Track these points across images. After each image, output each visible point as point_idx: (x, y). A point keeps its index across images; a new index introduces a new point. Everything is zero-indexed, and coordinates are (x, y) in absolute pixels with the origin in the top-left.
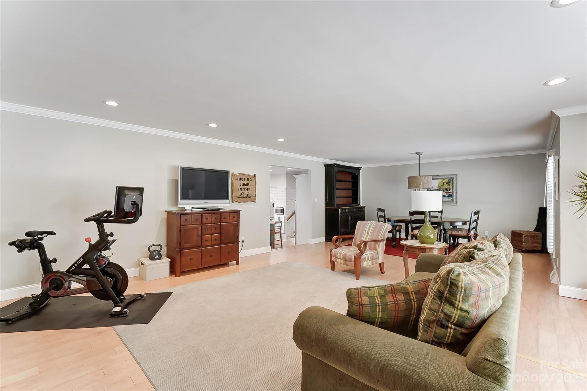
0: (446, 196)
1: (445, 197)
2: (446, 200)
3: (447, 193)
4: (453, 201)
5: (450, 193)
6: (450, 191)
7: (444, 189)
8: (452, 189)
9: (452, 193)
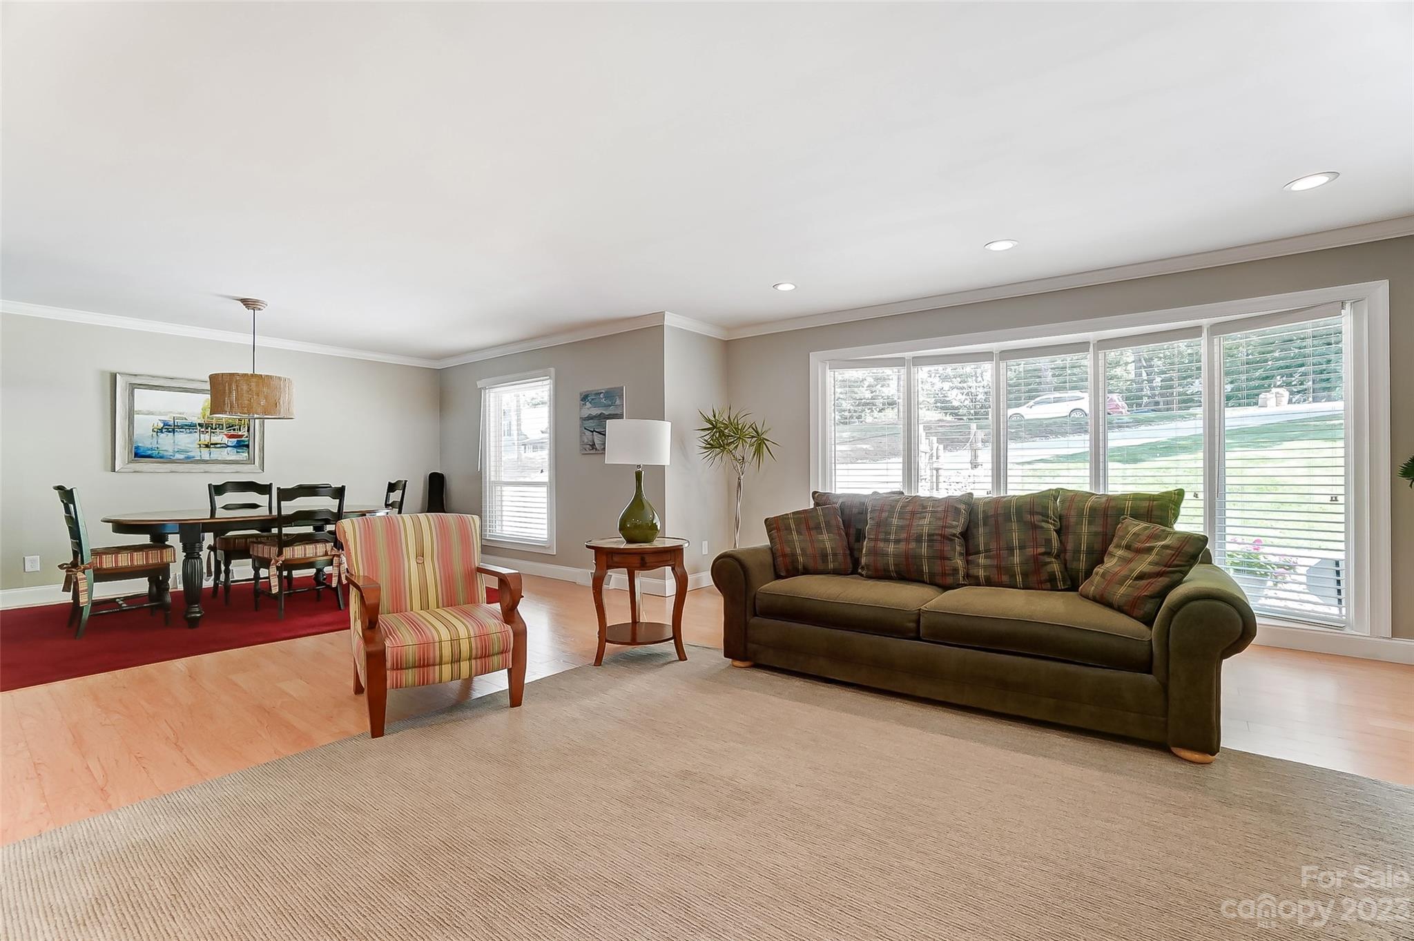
4: (250, 461)
6: (240, 433)
7: (223, 425)
8: (249, 428)
9: (247, 437)
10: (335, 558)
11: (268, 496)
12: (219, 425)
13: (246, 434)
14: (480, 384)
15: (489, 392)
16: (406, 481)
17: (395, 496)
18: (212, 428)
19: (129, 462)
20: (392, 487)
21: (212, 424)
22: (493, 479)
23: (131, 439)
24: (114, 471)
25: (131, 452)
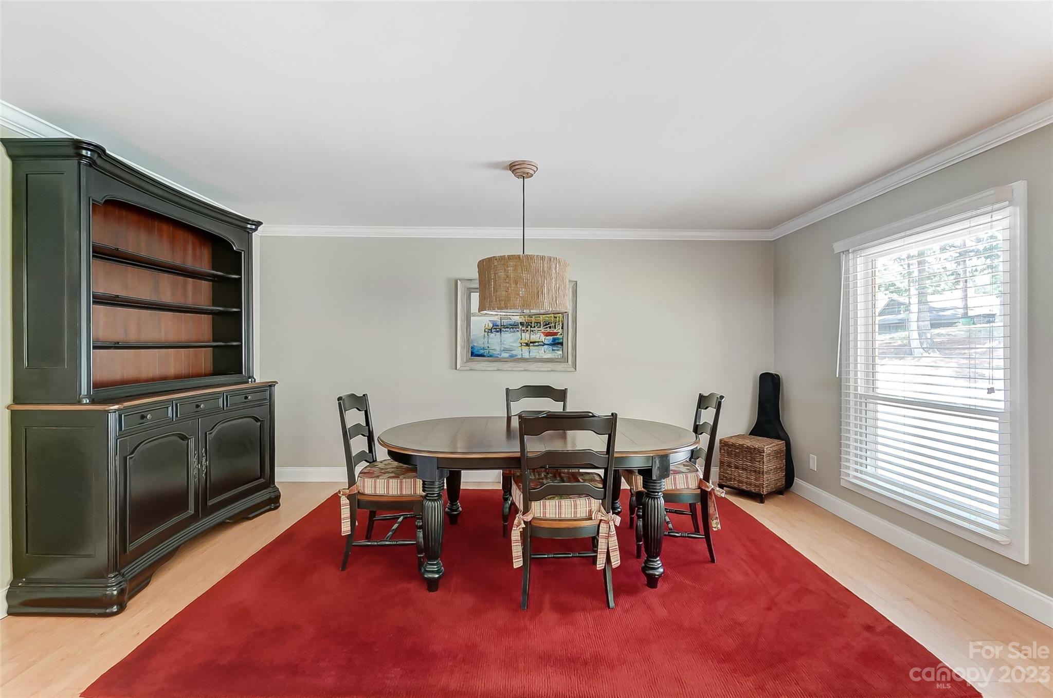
0: (545, 344)
1: (543, 348)
2: (545, 357)
3: (547, 334)
4: (564, 359)
5: (556, 334)
6: (555, 331)
7: (540, 323)
8: (563, 324)
9: (561, 334)
10: (602, 525)
11: (563, 403)
12: (537, 323)
13: (560, 331)
14: (838, 247)
15: (855, 258)
16: (722, 397)
17: (707, 416)
18: (531, 327)
19: (467, 361)
20: (703, 402)
21: (531, 323)
22: (861, 391)
23: (469, 339)
24: (456, 369)
25: (469, 351)
